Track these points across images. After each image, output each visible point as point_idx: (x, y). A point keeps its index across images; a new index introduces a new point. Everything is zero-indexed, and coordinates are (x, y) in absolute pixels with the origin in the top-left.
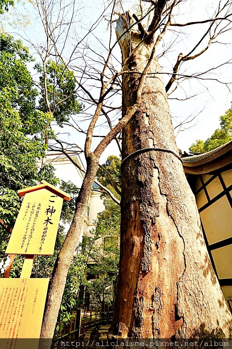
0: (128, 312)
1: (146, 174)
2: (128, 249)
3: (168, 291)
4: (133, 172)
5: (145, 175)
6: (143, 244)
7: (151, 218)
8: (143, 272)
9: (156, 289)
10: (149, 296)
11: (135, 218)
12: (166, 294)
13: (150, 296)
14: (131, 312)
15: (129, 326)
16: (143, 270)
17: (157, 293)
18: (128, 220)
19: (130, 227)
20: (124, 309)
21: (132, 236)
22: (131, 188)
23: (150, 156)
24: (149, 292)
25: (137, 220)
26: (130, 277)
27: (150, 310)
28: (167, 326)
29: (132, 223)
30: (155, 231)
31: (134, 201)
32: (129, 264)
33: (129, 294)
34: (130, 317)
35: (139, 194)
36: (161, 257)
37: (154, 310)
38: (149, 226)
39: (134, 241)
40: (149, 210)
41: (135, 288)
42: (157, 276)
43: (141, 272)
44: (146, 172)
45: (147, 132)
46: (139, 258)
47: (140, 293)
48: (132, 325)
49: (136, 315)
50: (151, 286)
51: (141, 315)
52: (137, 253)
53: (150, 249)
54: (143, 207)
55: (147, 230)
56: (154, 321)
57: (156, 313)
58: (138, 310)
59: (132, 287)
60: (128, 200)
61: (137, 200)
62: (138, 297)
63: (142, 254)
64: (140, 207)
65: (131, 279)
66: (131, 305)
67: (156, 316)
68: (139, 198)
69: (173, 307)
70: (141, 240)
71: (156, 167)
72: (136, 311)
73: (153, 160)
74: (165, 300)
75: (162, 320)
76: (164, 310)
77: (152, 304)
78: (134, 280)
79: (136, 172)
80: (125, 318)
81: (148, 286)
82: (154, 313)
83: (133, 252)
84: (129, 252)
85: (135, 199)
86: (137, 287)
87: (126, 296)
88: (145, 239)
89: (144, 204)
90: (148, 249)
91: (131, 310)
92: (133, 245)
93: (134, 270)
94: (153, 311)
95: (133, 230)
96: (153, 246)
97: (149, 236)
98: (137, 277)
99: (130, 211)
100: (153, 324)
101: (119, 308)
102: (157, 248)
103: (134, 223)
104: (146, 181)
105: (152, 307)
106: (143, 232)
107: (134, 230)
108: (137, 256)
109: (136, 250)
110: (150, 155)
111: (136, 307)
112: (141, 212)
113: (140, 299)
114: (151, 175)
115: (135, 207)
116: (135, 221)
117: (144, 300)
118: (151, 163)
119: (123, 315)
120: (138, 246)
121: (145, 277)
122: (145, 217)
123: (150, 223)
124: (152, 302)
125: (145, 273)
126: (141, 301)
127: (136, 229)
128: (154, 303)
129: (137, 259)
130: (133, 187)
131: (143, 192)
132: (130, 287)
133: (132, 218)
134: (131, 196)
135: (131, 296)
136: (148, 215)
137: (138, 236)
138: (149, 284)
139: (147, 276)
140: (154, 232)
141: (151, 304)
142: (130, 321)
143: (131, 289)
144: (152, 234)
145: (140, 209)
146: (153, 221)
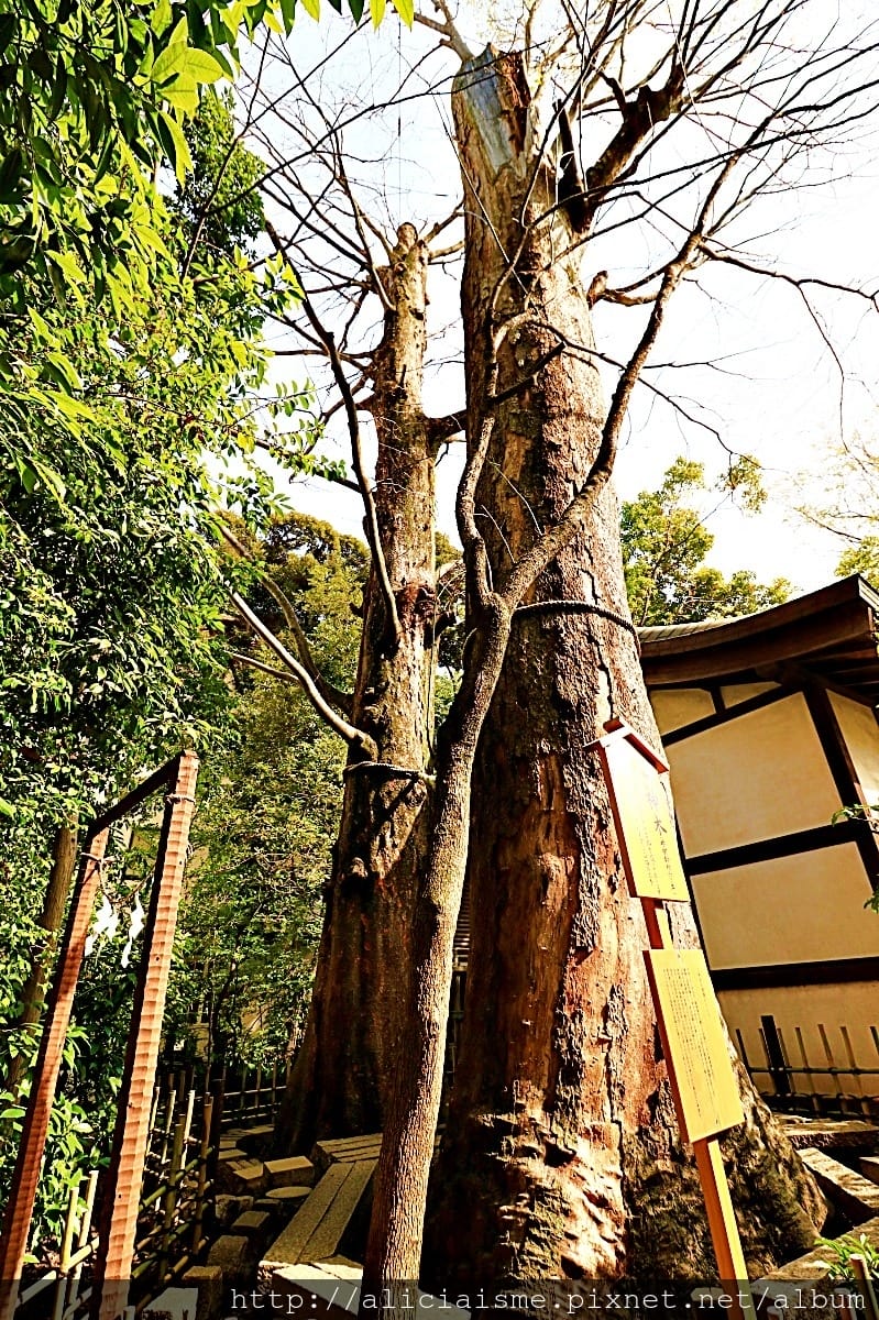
0: (538, 1053)
1: (580, 681)
2: (527, 890)
3: (639, 996)
4: (539, 665)
5: (578, 684)
6: (574, 877)
7: (597, 811)
8: (578, 949)
9: (613, 991)
10: (594, 1008)
11: (549, 804)
12: (635, 1004)
13: (598, 1010)
14: (547, 1049)
15: (545, 1084)
16: (578, 944)
17: (617, 1000)
18: (525, 808)
19: (532, 828)
20: (524, 1045)
21: (538, 852)
22: (535, 714)
23: (589, 631)
24: (597, 999)
25: (555, 812)
26: (538, 963)
27: (601, 1042)
28: (637, 1075)
29: (540, 817)
30: (606, 847)
31: (543, 755)
32: (533, 930)
33: (537, 1008)
34: (547, 1063)
35: (557, 735)
36: (622, 914)
37: (610, 1042)
38: (592, 833)
39: (549, 869)
40: (591, 787)
41: (556, 989)
42: (614, 960)
43: (572, 951)
44: (578, 674)
45: (577, 550)
46: (564, 914)
47: (571, 1002)
48: (553, 1081)
49: (567, 1057)
50: (602, 985)
51: (580, 1056)
52: (559, 901)
53: (595, 892)
54: (571, 775)
55: (586, 841)
56: (611, 1067)
57: (614, 1048)
58: (569, 1045)
59: (546, 989)
60: (524, 747)
61: (552, 751)
62: (567, 1013)
63: (573, 904)
64: (566, 777)
65: (543, 968)
66: (545, 1033)
67: (614, 1055)
68: (559, 748)
69: (650, 1032)
70: (570, 868)
71: (603, 667)
72: (565, 1048)
73: (597, 644)
74: (633, 1018)
75: (628, 1063)
76: (631, 1039)
77: (605, 1028)
78: (551, 971)
79: (547, 667)
80: (531, 1067)
81: (592, 985)
82: (610, 1047)
83: (546, 898)
84: (532, 897)
85: (546, 749)
86: (561, 988)
87: (530, 1013)
88: (583, 865)
89: (576, 769)
90: (591, 891)
91: (548, 1047)
92: (546, 878)
93: (551, 944)
94: (606, 1045)
95: (542, 837)
96: (603, 885)
97: (593, 857)
98: (560, 964)
99: (532, 782)
100: (609, 1073)
101: (507, 1044)
102: (613, 890)
103: (544, 818)
104: (581, 701)
105: (606, 1034)
106: (573, 845)
107: (547, 836)
108: (558, 907)
109: (556, 893)
110: (588, 625)
111: (562, 1037)
112: (568, 790)
113: (573, 1017)
114: (592, 689)
115: (546, 771)
116: (549, 812)
117: (585, 1018)
118: (591, 652)
119: (522, 1060)
120: (561, 881)
121: (584, 963)
122: (581, 807)
123: (594, 824)
124: (605, 1021)
125: (583, 953)
126: (577, 1020)
127: (552, 835)
128: (609, 1024)
129: (560, 917)
130: (540, 711)
131: (573, 734)
132: (541, 989)
133: (540, 803)
134: (533, 736)
135: (545, 1010)
136: (588, 802)
137: (559, 856)
138: (594, 979)
139: (588, 959)
140: (603, 848)
141: (602, 1026)
142: (546, 1073)
143: (544, 994)
144: (600, 852)
145: (563, 780)
146: (600, 820)
